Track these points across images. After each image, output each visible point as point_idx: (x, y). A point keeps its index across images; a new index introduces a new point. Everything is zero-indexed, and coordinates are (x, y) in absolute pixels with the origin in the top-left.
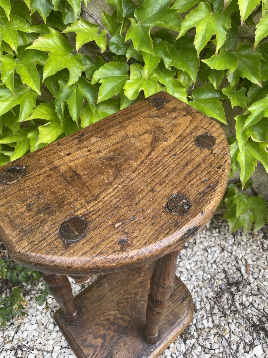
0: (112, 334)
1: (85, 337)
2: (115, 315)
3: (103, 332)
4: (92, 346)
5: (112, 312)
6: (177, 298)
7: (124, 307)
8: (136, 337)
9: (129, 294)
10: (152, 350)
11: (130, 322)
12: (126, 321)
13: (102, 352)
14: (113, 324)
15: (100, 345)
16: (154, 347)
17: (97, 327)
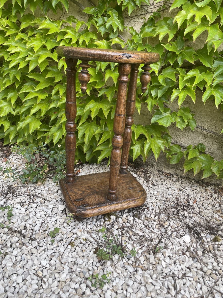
0: (89, 192)
1: (73, 189)
2: (94, 186)
3: (84, 190)
4: (75, 193)
5: (93, 185)
6: (136, 190)
7: (101, 185)
8: (103, 196)
9: (107, 182)
10: (110, 204)
11: (102, 190)
12: (100, 190)
13: (80, 196)
14: (91, 189)
15: (80, 193)
16: (112, 203)
17: (82, 187)
